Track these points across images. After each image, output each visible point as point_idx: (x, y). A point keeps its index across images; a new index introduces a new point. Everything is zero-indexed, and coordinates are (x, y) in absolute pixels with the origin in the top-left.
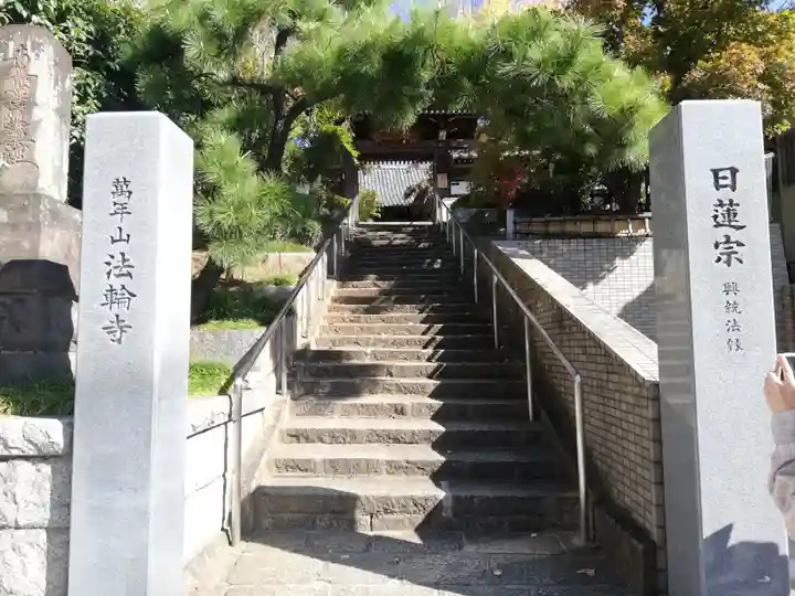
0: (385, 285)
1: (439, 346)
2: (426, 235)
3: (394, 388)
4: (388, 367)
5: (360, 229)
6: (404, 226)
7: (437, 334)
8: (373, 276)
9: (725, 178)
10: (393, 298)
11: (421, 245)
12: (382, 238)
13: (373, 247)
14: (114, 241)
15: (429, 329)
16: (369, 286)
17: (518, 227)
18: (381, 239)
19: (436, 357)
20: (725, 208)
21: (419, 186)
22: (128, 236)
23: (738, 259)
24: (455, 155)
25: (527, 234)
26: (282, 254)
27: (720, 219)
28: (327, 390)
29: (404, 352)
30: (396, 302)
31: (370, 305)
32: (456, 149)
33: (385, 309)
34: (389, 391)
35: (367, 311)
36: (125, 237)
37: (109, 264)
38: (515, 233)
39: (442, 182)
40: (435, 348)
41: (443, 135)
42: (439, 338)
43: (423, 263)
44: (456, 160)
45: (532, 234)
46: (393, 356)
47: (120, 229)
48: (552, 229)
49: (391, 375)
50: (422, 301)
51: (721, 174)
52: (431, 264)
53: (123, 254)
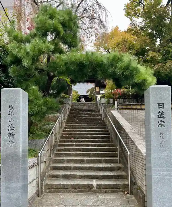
4: (80, 149)
9: (161, 106)
14: (9, 121)
17: (118, 106)
20: (161, 113)
22: (13, 120)
23: (163, 126)
27: (159, 116)
29: (85, 144)
36: (12, 120)
37: (8, 127)
38: (118, 108)
39: (98, 90)
44: (102, 83)
45: (123, 108)
47: (11, 118)
49: (81, 151)
51: (160, 105)
53: (12, 125)
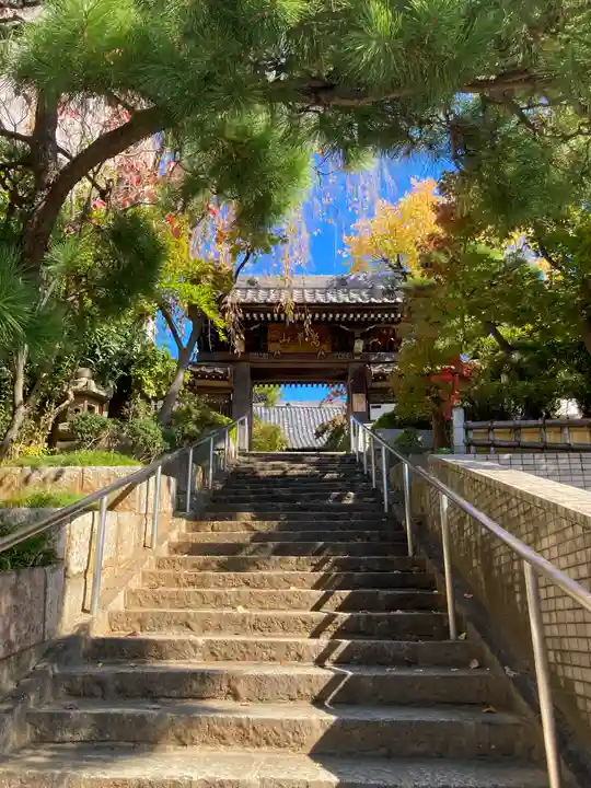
0: (262, 526)
1: (341, 633)
2: (336, 466)
3: (234, 730)
4: (231, 679)
5: (246, 459)
6: (307, 455)
7: (340, 609)
8: (247, 515)
10: (271, 545)
11: (328, 476)
12: (274, 467)
13: (259, 477)
15: (324, 599)
16: (237, 529)
17: (471, 435)
18: (273, 469)
19: (334, 656)
21: (333, 422)
24: (375, 370)
25: (489, 446)
26: (87, 469)
28: (83, 733)
29: (273, 645)
30: (276, 552)
31: (232, 558)
32: (376, 363)
33: (255, 564)
34: (222, 738)
35: (223, 567)
38: (468, 445)
39: (359, 403)
40: (333, 637)
41: (359, 345)
42: (343, 616)
43: (328, 497)
44: (376, 376)
45: (495, 446)
46: (247, 653)
48: (526, 439)
49: (236, 697)
50: (318, 553)
52: (340, 498)
